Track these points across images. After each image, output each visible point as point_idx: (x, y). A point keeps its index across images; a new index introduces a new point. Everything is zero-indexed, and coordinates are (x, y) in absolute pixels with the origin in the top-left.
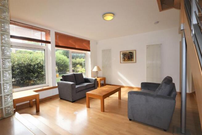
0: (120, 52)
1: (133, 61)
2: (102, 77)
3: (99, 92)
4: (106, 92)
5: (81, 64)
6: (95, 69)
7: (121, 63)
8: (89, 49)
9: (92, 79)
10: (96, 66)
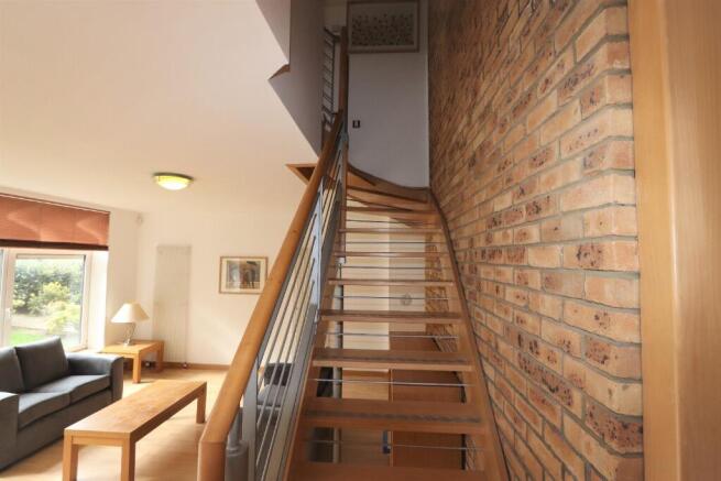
0: (222, 258)
1: (258, 288)
2: (150, 338)
3: (121, 418)
4: (149, 412)
5: (65, 280)
6: (124, 315)
7: (220, 292)
8: (101, 243)
9: (104, 361)
10: (128, 302)
